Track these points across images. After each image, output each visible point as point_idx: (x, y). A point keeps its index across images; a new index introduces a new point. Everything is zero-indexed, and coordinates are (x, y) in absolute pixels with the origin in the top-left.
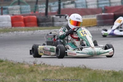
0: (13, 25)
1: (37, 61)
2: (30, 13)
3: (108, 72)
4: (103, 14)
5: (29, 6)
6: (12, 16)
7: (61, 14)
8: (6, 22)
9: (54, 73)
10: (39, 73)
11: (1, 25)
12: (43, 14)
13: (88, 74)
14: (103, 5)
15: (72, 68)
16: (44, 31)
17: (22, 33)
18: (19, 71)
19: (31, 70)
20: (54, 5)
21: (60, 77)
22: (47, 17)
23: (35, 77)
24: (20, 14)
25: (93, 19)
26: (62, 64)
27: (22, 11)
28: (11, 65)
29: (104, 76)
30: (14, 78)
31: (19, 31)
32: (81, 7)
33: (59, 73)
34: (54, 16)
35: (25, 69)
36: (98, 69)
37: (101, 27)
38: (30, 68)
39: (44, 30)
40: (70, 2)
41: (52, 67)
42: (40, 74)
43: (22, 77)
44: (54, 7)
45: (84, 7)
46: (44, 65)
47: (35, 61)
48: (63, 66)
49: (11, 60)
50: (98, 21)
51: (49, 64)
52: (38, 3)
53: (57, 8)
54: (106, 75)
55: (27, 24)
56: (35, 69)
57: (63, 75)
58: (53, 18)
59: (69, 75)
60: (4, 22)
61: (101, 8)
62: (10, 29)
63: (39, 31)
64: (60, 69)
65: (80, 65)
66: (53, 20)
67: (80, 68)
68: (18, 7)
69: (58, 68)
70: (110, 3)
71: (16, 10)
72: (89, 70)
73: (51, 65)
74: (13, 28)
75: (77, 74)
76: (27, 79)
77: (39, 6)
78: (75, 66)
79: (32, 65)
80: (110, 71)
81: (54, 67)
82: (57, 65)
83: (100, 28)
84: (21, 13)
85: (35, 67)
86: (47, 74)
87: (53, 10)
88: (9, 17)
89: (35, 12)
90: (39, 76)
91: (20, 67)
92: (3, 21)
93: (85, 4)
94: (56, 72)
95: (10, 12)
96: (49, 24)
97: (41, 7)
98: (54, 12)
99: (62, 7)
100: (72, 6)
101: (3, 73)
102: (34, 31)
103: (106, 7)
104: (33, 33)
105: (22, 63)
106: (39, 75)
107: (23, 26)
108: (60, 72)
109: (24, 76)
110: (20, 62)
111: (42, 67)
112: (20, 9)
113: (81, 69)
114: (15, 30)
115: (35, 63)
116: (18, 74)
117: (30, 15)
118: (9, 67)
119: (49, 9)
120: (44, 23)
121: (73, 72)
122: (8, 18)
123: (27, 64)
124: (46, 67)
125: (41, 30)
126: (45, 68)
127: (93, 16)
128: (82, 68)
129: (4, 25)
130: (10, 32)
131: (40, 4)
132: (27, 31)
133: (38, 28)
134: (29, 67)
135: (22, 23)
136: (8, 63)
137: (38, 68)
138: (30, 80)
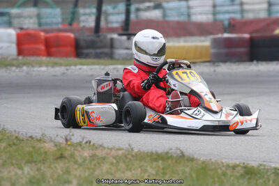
0: (20, 52)
1: (73, 135)
2: (60, 26)
3: (234, 167)
4: (226, 35)
5: (58, 11)
6: (19, 31)
7: (130, 32)
8: (5, 45)
9: (112, 164)
10: (76, 162)
12: (89, 29)
13: (188, 170)
14: (227, 16)
15: (152, 153)
16: (91, 69)
17: (39, 71)
18: (32, 156)
19: (58, 154)
20: (116, 11)
21: (123, 172)
22: (99, 37)
23: (68, 172)
24: (36, 26)
25: (202, 47)
26: (129, 145)
27: (43, 21)
28: (15, 141)
29: (224, 174)
30: (19, 172)
31: (33, 66)
32: (176, 19)
33: (122, 165)
34: (115, 36)
35: (46, 153)
36: (210, 159)
37: (221, 64)
38: (58, 150)
39: (90, 67)
40: (151, 4)
41: (106, 150)
42: (80, 165)
43: (39, 170)
44: (115, 16)
45: (183, 18)
46: (88, 144)
47: (69, 135)
48: (132, 150)
49: (15, 131)
50: (213, 51)
51: (101, 144)
52: (80, 4)
53: (122, 18)
54: (229, 172)
55: (53, 50)
56: (67, 154)
57: (130, 170)
58: (112, 39)
59: (146, 171)
61: (222, 21)
62: (14, 59)
63: (78, 67)
64: (126, 157)
65: (171, 149)
66: (112, 45)
67: (169, 155)
68: (32, 10)
69: (120, 152)
70: (242, 11)
71: (28, 18)
72: (191, 160)
73: (106, 146)
74: (20, 58)
75: (163, 169)
76: (48, 174)
77: (81, 11)
78: (160, 151)
79: (60, 143)
80: (238, 165)
81: (111, 149)
82: (117, 147)
83: (217, 66)
84: (40, 24)
85: (69, 148)
86: (95, 165)
87: (112, 22)
88: (12, 33)
89: (70, 24)
90: (76, 169)
91: (34, 147)
93: (184, 10)
95: (15, 21)
96: (101, 53)
97: (85, 14)
98: (115, 25)
99: (133, 16)
100: (155, 14)
102: (68, 67)
103: (233, 19)
104: (65, 71)
105: (39, 138)
106: (76, 166)
107: (44, 56)
108: (124, 162)
109: (42, 168)
110: (34, 136)
111: (83, 149)
112: (39, 16)
113: (171, 157)
114: (25, 64)
115: (68, 138)
116: (28, 162)
117: (60, 30)
118: (10, 145)
119: (103, 18)
120: (91, 51)
121: (155, 163)
122: (10, 35)
123: (51, 141)
124: (92, 150)
125: (84, 65)
126: (92, 152)
127: (202, 38)
128: (175, 155)
130: (14, 68)
131: (84, 7)
132: (53, 67)
133: (77, 60)
134: (55, 149)
135: (42, 47)
136: (8, 138)
137: (76, 152)
138: (56, 176)
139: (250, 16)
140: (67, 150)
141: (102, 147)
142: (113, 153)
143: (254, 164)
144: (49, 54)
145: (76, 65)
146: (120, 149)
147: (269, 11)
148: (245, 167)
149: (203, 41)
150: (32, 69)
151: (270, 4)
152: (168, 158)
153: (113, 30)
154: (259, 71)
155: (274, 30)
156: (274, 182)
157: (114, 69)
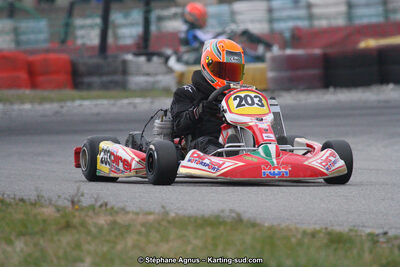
1: (82, 195)
3: (314, 235)
4: (289, 52)
5: (43, 24)
7: (151, 49)
9: (140, 233)
10: (89, 233)
12: (92, 48)
13: (248, 239)
14: (290, 24)
15: (196, 218)
16: (96, 105)
18: (26, 227)
19: (63, 221)
20: (129, 21)
21: (156, 245)
22: (106, 58)
23: (78, 246)
24: (12, 46)
26: (163, 207)
27: (23, 38)
29: (300, 243)
30: (9, 249)
31: (12, 103)
33: (154, 236)
34: (129, 57)
35: (44, 221)
36: (279, 225)
37: (283, 93)
38: (63, 217)
39: (95, 102)
40: (180, 10)
41: (130, 216)
42: (95, 237)
43: (36, 245)
44: (128, 28)
46: (104, 208)
47: (76, 195)
48: (167, 213)
50: (271, 74)
51: (121, 205)
52: (76, 12)
53: (138, 30)
54: (306, 240)
55: (41, 79)
56: (76, 221)
57: (167, 241)
58: (125, 62)
59: (188, 242)
61: (281, 33)
63: (77, 103)
64: (159, 223)
65: (223, 211)
66: (124, 69)
67: (221, 220)
69: (151, 217)
70: (311, 17)
72: (253, 225)
73: (128, 209)
75: (214, 238)
78: (207, 213)
79: (65, 208)
80: (319, 231)
81: (137, 214)
82: (147, 210)
83: (278, 96)
84: (18, 43)
85: (77, 214)
86: (116, 236)
87: (125, 37)
89: (63, 42)
90: (89, 243)
91: (27, 214)
93: (227, 18)
94: (143, 230)
96: (111, 82)
97: (82, 27)
98: (129, 42)
99: (153, 28)
102: (62, 104)
103: (298, 29)
104: (59, 109)
105: (33, 200)
106: (89, 239)
107: (26, 87)
108: (158, 231)
109: (42, 242)
110: (25, 198)
111: (97, 214)
112: (16, 31)
113: (224, 223)
115: (76, 199)
116: (21, 234)
117: (47, 51)
119: (110, 33)
120: (95, 80)
121: (201, 232)
123: (51, 204)
124: (111, 214)
125: (85, 99)
126: (110, 218)
128: (229, 220)
131: (84, 16)
132: (40, 103)
133: (74, 93)
134: (58, 215)
135: (23, 75)
137: (87, 219)
138: (61, 253)
139: (323, 23)
140: (74, 216)
141: (124, 211)
142: (141, 218)
143: (338, 229)
144: (34, 84)
145: (73, 99)
146: (150, 213)
147: (349, 16)
148: (329, 234)
150: (11, 107)
151: (350, 6)
152: (220, 223)
153: (126, 49)
154: (339, 102)
155: (357, 42)
156: (371, 252)
157: (130, 103)
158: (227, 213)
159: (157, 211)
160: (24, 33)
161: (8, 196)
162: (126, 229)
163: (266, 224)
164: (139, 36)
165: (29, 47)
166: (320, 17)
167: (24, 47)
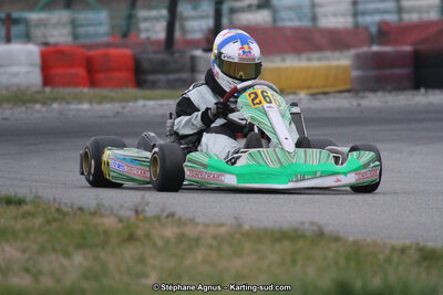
0: (47, 80)
1: (147, 204)
2: (105, 39)
3: (403, 250)
4: (375, 48)
5: (103, 15)
6: (44, 48)
8: (23, 69)
9: (211, 247)
10: (154, 245)
11: (5, 80)
12: (157, 42)
13: (331, 255)
14: (377, 18)
15: (273, 232)
16: (161, 106)
17: (79, 110)
18: (84, 238)
19: (125, 234)
20: (198, 13)
21: (229, 259)
22: (172, 54)
23: (142, 260)
24: (69, 39)
25: (338, 68)
26: (236, 218)
27: (81, 30)
28: (55, 216)
29: (388, 260)
30: (66, 262)
31: (68, 103)
32: (295, 24)
33: (227, 250)
34: (198, 53)
35: (106, 233)
36: (365, 239)
37: (367, 94)
38: (125, 228)
39: (159, 102)
40: (255, 1)
41: (200, 227)
42: (161, 250)
43: (96, 258)
44: (197, 21)
45: (306, 23)
46: (170, 219)
47: (140, 204)
48: (240, 226)
49: (55, 200)
50: (355, 73)
52: (139, 3)
53: (209, 23)
54: (395, 257)
55: (101, 76)
56: (140, 233)
58: (193, 58)
59: (264, 257)
60: (14, 69)
61: (367, 28)
62: (38, 92)
63: (141, 103)
64: (232, 236)
65: (302, 223)
66: (193, 66)
67: (300, 233)
68: (61, 15)
70: (400, 10)
71: (56, 27)
72: (337, 239)
73: (197, 220)
74: (48, 89)
75: (293, 253)
77: (142, 13)
78: (286, 226)
79: (129, 218)
80: (410, 247)
81: (207, 225)
82: (218, 221)
83: (362, 97)
84: (75, 36)
85: (141, 225)
86: (184, 250)
87: (193, 31)
88: (33, 50)
89: (125, 35)
90: (153, 257)
91: (86, 224)
92: (10, 65)
93: (307, 10)
94: (214, 243)
95: (37, 32)
96: (177, 80)
97: (146, 19)
98: (198, 36)
99: (225, 21)
100: (261, 17)
101: (26, 244)
102: (124, 104)
103: (385, 23)
104: (120, 110)
105: (92, 210)
106: (154, 252)
107: (84, 86)
108: (230, 245)
109: (102, 255)
110: (85, 207)
111: (164, 226)
112: (74, 24)
113: (304, 237)
114: (55, 99)
115: (140, 209)
116: (79, 246)
117: (108, 45)
118: (48, 222)
120: (161, 77)
121: (278, 246)
122: (30, 53)
123: (112, 213)
124: (178, 226)
125: (150, 99)
126: (177, 229)
127: (337, 54)
128: (308, 234)
129: (15, 80)
130: (38, 106)
131: (149, 7)
132: (100, 103)
133: (138, 92)
134: (120, 226)
135: (81, 72)
136: (44, 210)
137: (152, 230)
138: (123, 268)
139: (414, 17)
140: (139, 227)
141: (192, 222)
142: (212, 230)
143: (430, 245)
144: (93, 83)
145: (136, 99)
146: (222, 225)
147: (442, 9)
148: (421, 250)
149: (338, 59)
150: (67, 107)
152: (299, 237)
153: (195, 44)
154: (430, 104)
158: (307, 226)
159: (229, 222)
160: (82, 26)
161: (66, 204)
162: (196, 242)
163: (351, 239)
164: (209, 30)
165: (88, 41)
166: (411, 10)
167: (82, 41)
